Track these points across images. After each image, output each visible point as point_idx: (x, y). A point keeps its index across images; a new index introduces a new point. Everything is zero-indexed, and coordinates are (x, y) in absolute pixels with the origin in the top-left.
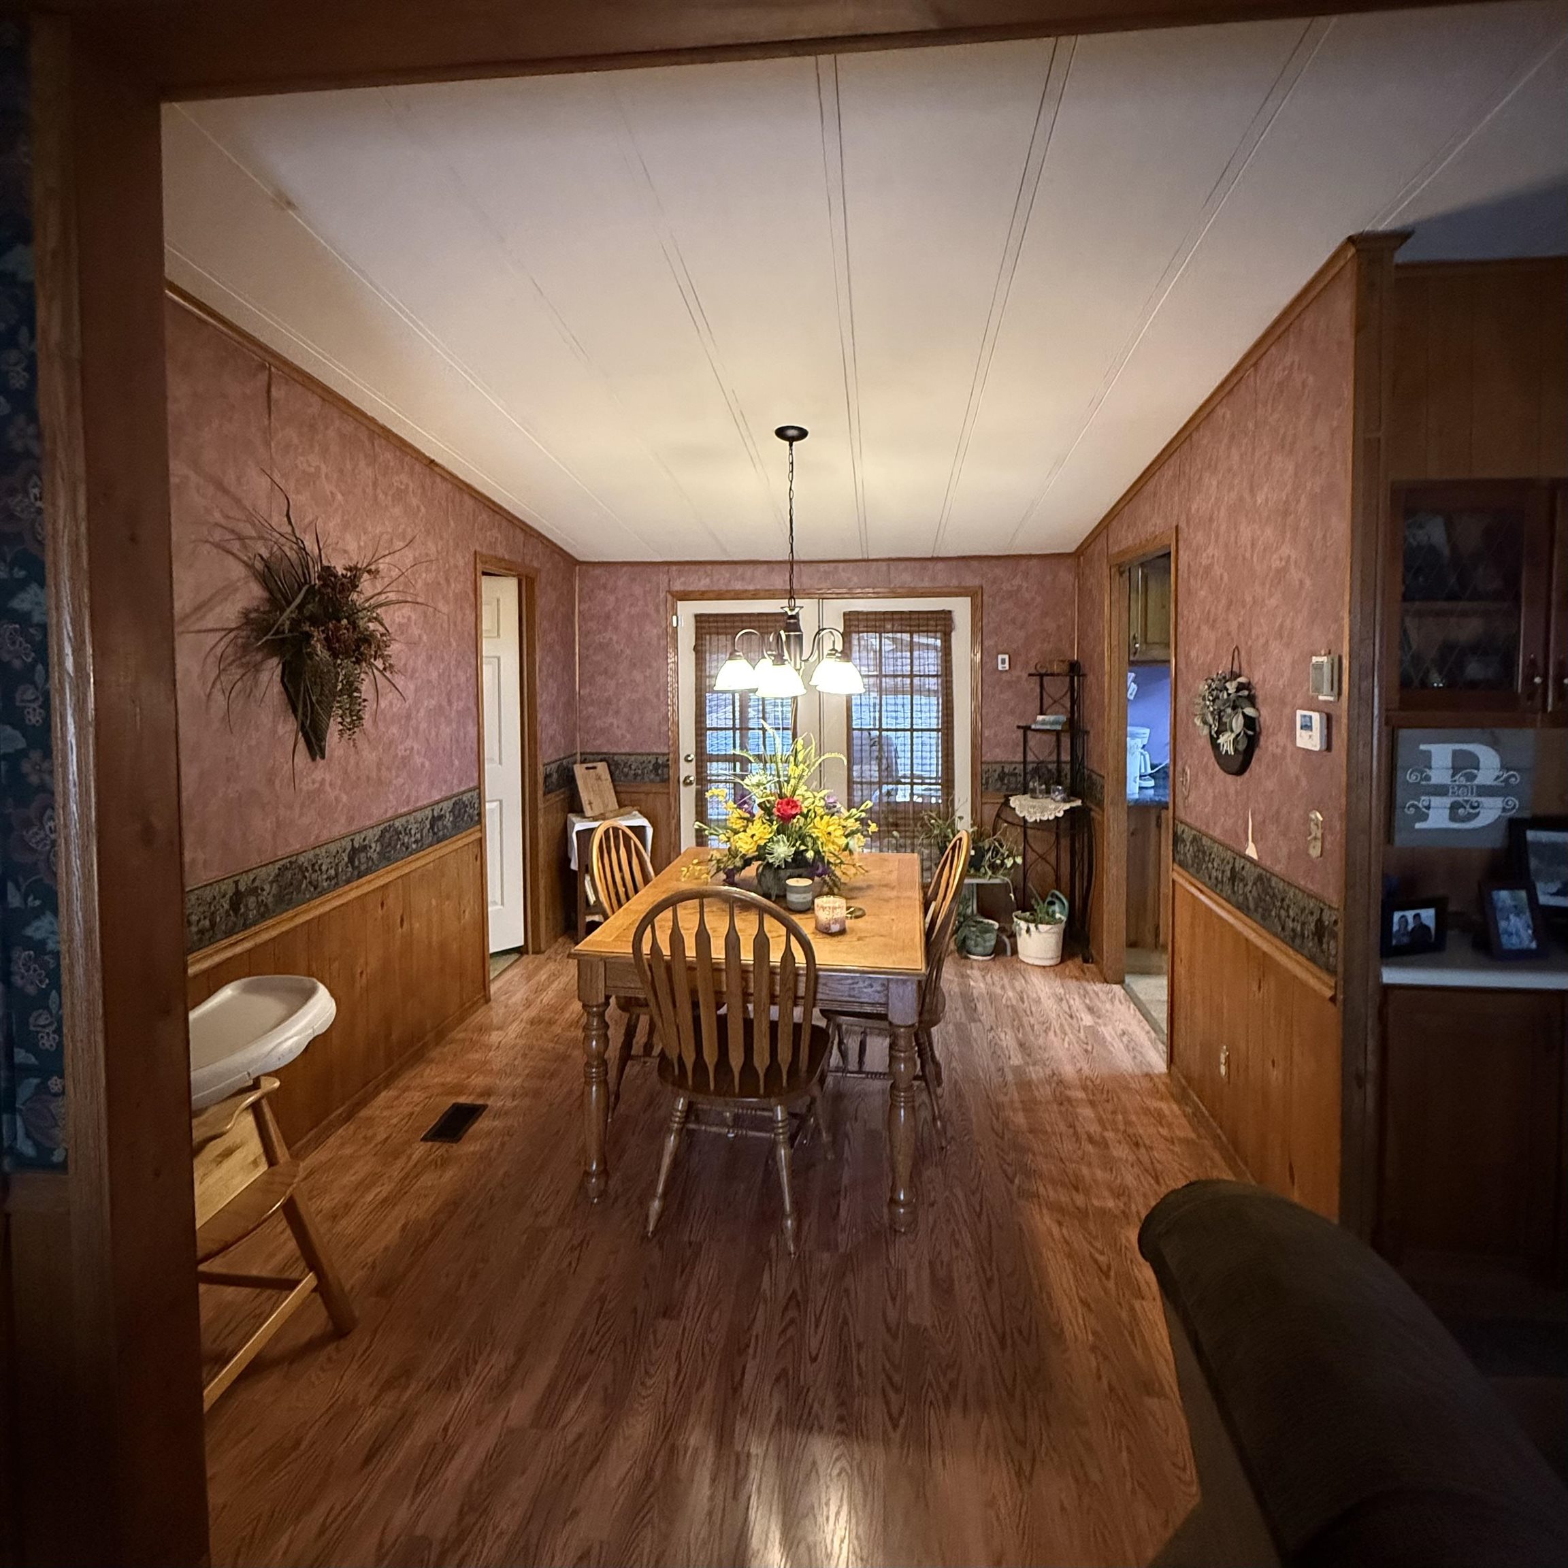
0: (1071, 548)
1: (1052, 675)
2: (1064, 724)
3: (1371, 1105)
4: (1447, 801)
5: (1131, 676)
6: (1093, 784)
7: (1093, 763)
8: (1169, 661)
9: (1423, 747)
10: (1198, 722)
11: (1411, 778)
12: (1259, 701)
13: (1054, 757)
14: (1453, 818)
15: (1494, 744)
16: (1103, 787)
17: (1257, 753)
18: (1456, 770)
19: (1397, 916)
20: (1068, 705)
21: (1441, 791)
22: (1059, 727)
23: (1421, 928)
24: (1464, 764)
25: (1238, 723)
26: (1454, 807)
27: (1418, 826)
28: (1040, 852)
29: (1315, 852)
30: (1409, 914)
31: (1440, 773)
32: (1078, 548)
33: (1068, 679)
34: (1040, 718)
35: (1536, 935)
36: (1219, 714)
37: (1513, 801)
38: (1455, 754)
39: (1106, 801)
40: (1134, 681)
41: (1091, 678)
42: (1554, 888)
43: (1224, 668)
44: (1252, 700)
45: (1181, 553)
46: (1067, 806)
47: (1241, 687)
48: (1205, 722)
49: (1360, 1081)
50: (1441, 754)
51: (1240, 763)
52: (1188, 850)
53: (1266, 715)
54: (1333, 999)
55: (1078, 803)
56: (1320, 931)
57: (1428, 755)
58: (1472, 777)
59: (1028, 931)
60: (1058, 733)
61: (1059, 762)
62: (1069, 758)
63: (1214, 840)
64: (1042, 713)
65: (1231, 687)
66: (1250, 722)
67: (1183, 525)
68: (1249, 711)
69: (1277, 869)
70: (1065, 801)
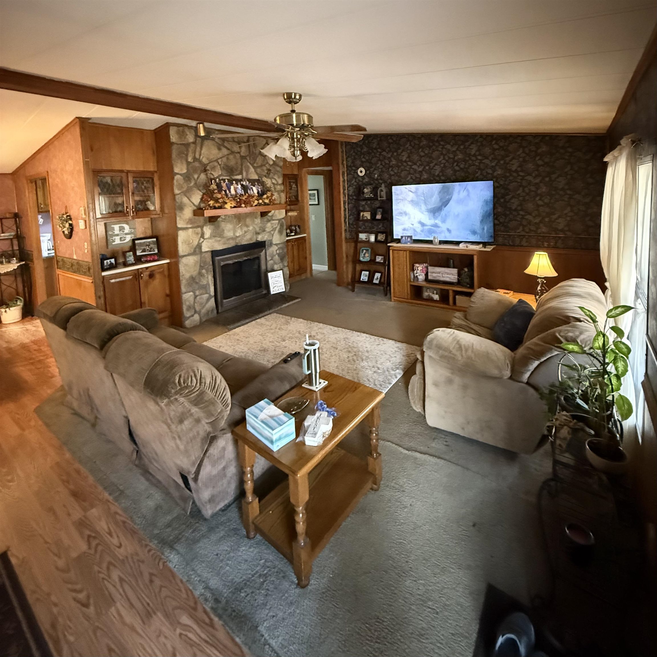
0: (11, 172)
1: (6, 218)
2: (14, 236)
3: (103, 302)
4: (119, 237)
5: (40, 216)
6: (28, 255)
7: (28, 248)
8: (49, 211)
9: (112, 226)
10: (58, 227)
11: (110, 233)
12: (72, 219)
13: (11, 249)
14: (121, 240)
15: (127, 224)
16: (32, 255)
17: (74, 232)
18: (120, 230)
19: (105, 262)
20: (15, 229)
21: (117, 235)
22: (12, 237)
23: (111, 264)
24: (122, 229)
25: (67, 225)
26: (121, 238)
27: (113, 243)
28: (8, 285)
29: (86, 251)
30: (108, 261)
31: (117, 231)
32: (13, 172)
33: (14, 220)
34: (2, 235)
35: (134, 260)
36: (62, 223)
37: (133, 235)
38: (120, 227)
39: (34, 259)
40: (41, 218)
41: (24, 219)
42: (141, 251)
43: (64, 212)
44: (71, 219)
45: (50, 179)
46: (19, 264)
47: (67, 216)
48: (60, 227)
49: (100, 297)
50: (116, 227)
51: (70, 236)
52: (60, 263)
53: (74, 223)
54: (92, 282)
55: (24, 263)
56: (89, 269)
57: (114, 227)
58: (123, 231)
59: (6, 311)
60: (11, 239)
61: (13, 250)
62: (17, 248)
63: (67, 258)
64: (3, 233)
65: (65, 216)
66: (71, 225)
67: (49, 171)
68: (70, 222)
69: (80, 259)
70: (17, 263)
